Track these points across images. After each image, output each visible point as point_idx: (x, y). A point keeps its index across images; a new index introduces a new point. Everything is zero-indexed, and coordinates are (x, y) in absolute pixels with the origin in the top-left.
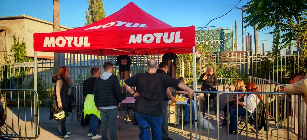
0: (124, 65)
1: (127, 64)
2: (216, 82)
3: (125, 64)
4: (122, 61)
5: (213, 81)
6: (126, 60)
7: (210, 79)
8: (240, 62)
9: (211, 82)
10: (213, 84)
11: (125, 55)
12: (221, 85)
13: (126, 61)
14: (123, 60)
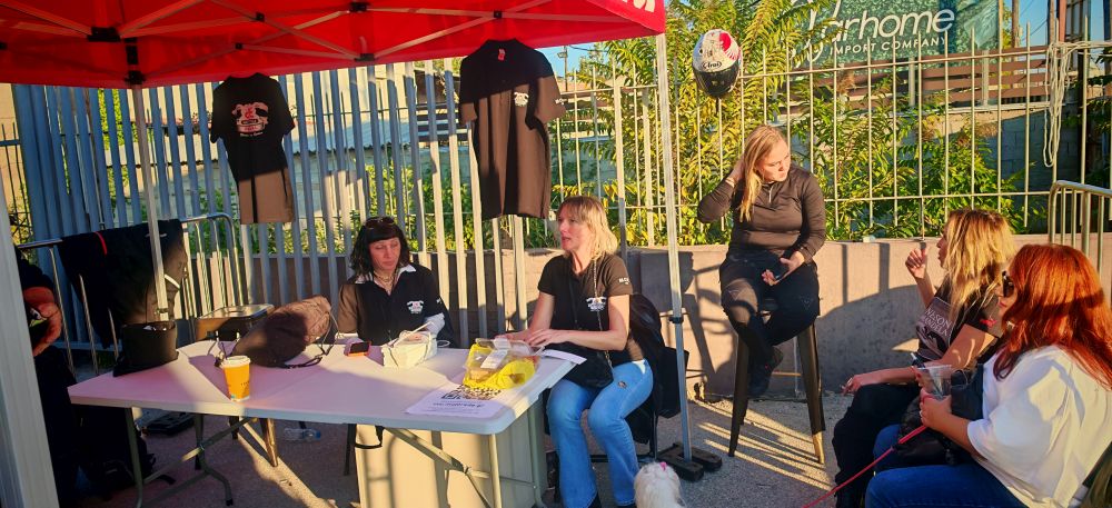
0: (251, 139)
1: (267, 129)
2: (816, 227)
3: (258, 128)
4: (239, 114)
5: (797, 218)
6: (262, 106)
7: (773, 207)
8: (1023, 100)
9: (782, 230)
10: (792, 239)
11: (252, 73)
12: (866, 239)
13: (260, 112)
14: (243, 109)
